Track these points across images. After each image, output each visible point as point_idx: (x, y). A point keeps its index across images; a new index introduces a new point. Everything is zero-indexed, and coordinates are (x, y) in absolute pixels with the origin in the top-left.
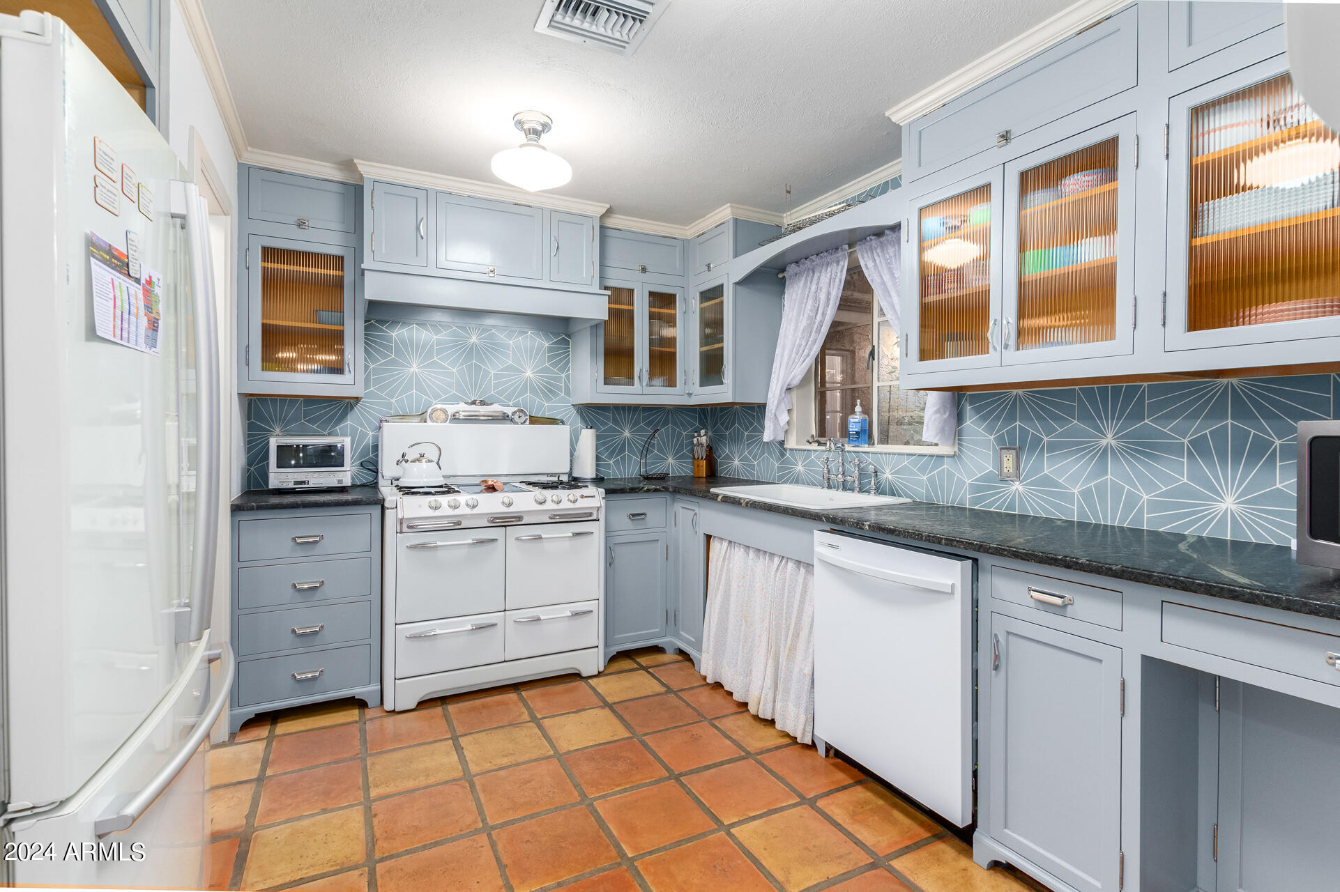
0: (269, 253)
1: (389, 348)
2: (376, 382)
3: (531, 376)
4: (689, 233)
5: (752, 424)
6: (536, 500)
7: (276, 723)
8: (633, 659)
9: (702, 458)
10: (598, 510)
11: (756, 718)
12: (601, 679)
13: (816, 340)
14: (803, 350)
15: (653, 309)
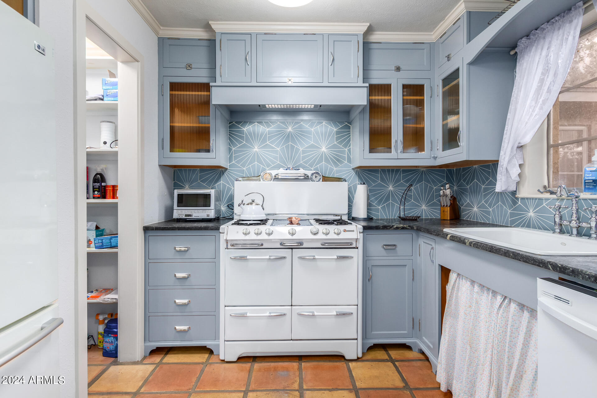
0: (173, 86)
1: (242, 138)
2: (236, 158)
3: (325, 150)
4: (433, 37)
5: (487, 179)
6: (311, 232)
8: (386, 351)
9: (447, 206)
10: (357, 241)
12: (359, 363)
13: (547, 99)
14: (533, 111)
15: (405, 98)
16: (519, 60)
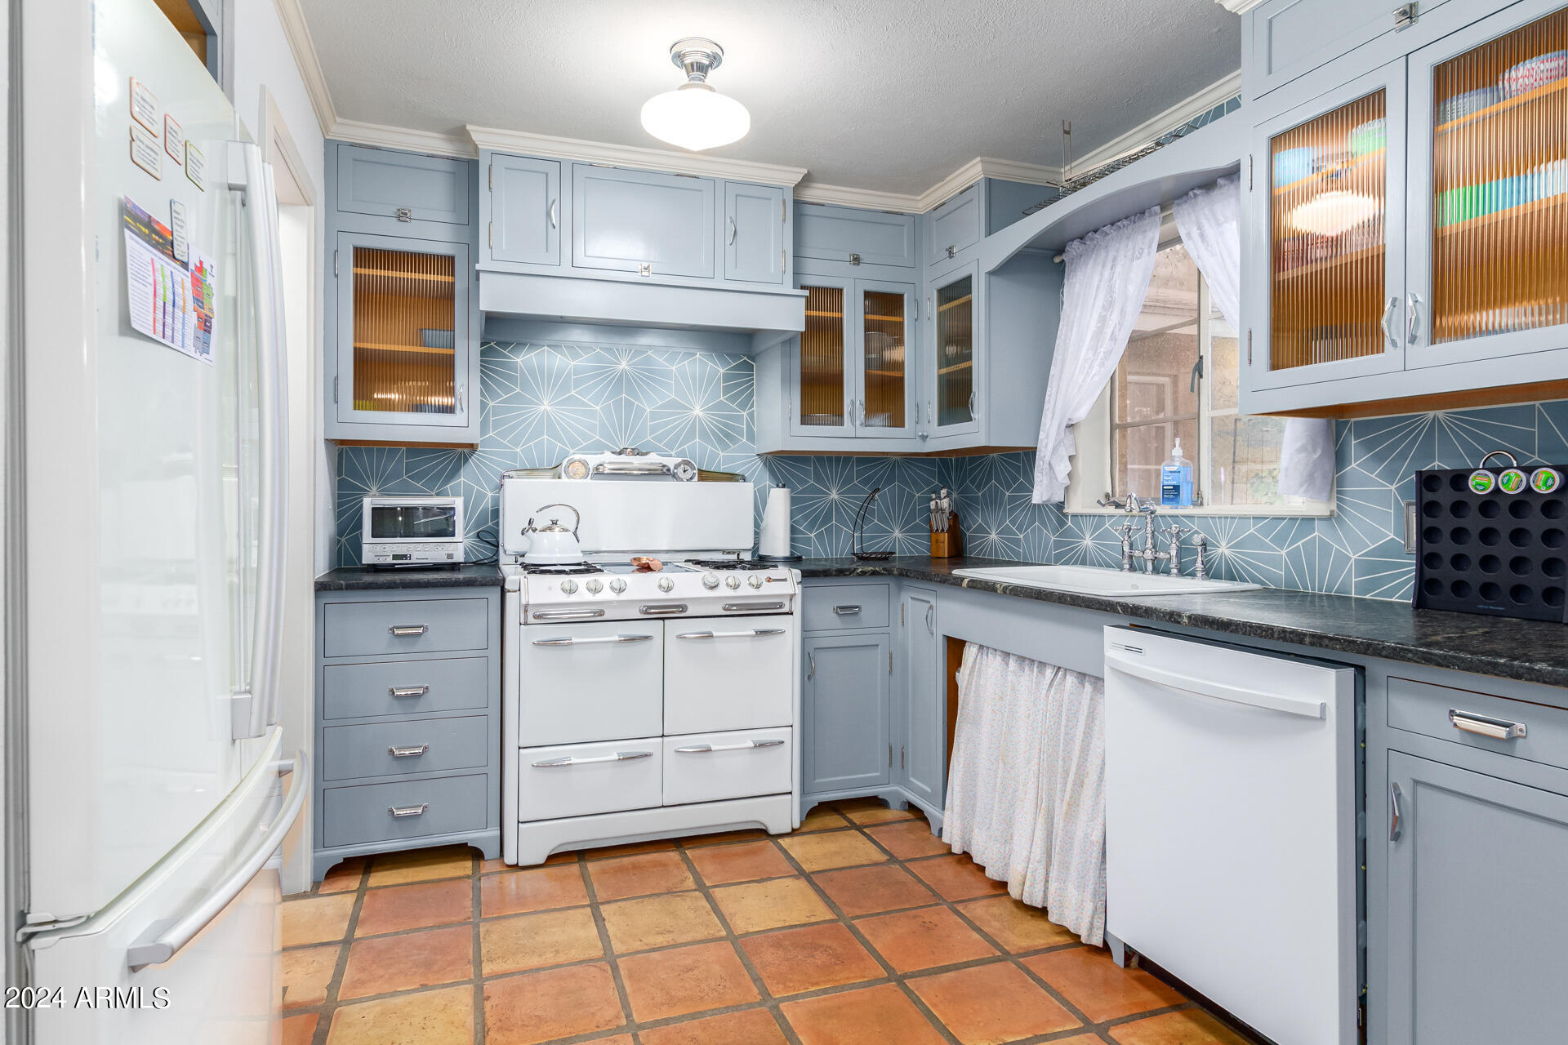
0: (363, 256)
1: (512, 379)
2: (497, 425)
3: (701, 414)
4: (920, 205)
5: (1015, 480)
6: (705, 584)
7: (370, 872)
8: (842, 815)
9: (943, 530)
10: (791, 600)
11: (1019, 904)
12: (796, 839)
13: (1111, 351)
14: (1091, 367)
15: (870, 317)
16: (1069, 275)
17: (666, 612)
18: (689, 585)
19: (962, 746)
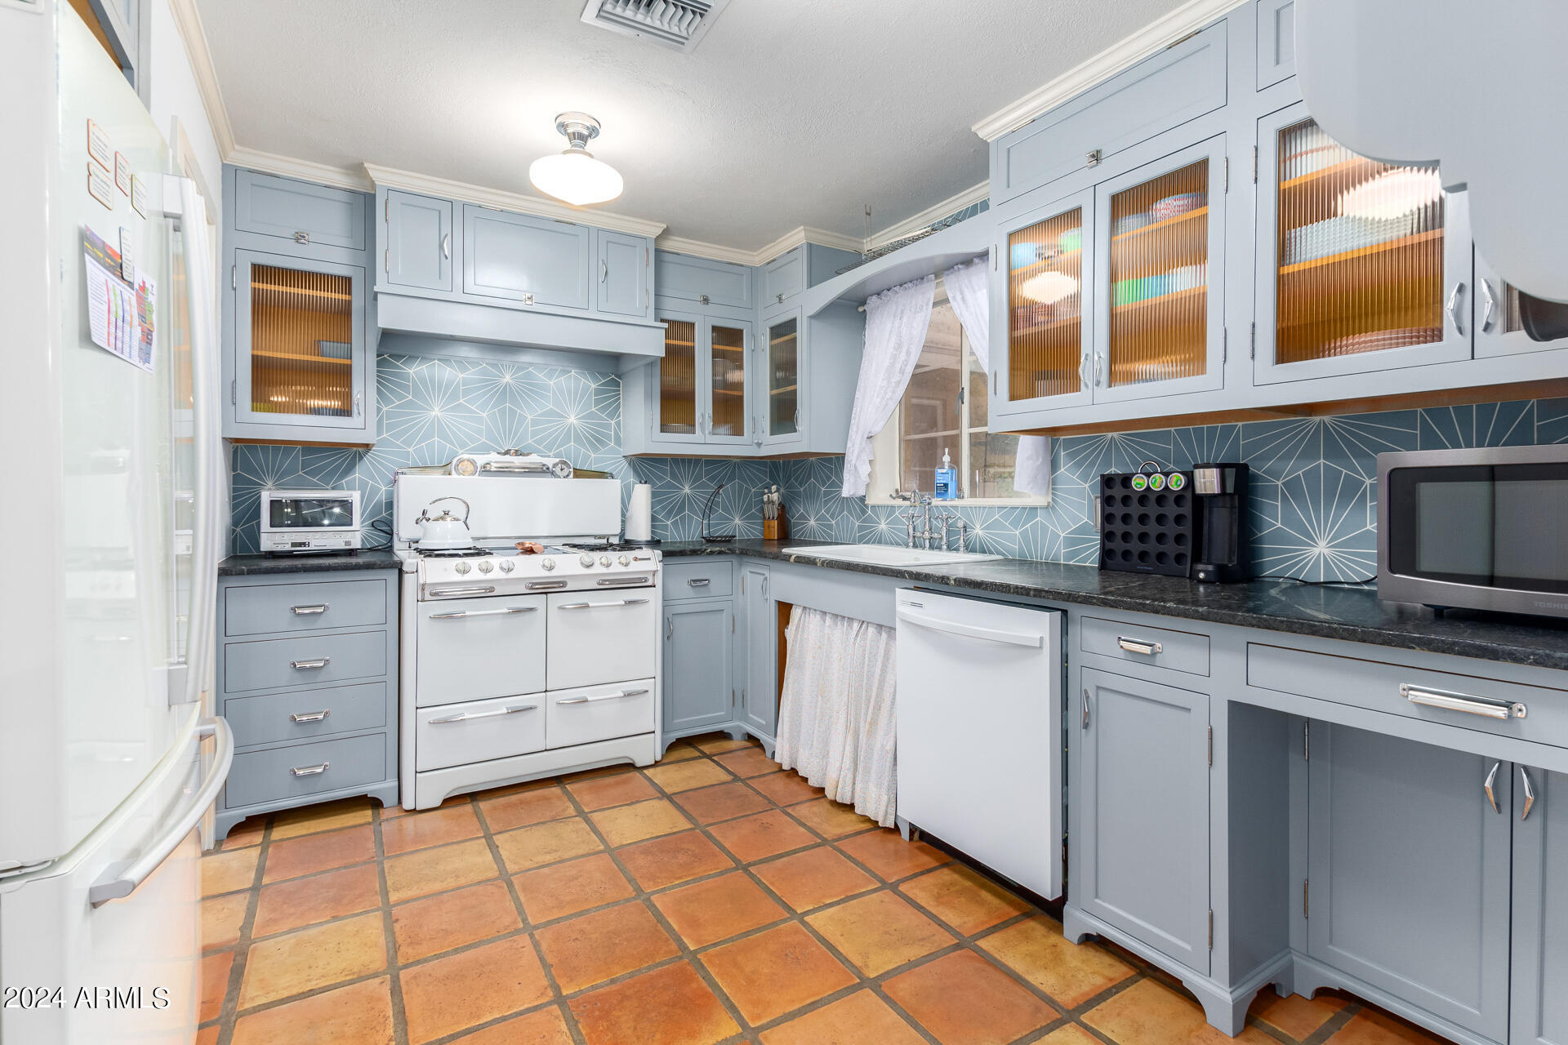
0: (260, 272)
1: (406, 388)
2: (390, 427)
3: (575, 422)
4: (757, 259)
5: (829, 478)
6: (582, 563)
7: (272, 827)
8: (694, 747)
9: (773, 518)
10: (654, 575)
11: (835, 804)
12: (659, 769)
13: (900, 381)
14: (886, 393)
15: (716, 347)
16: (869, 321)
17: (547, 588)
18: (569, 564)
19: (790, 686)
